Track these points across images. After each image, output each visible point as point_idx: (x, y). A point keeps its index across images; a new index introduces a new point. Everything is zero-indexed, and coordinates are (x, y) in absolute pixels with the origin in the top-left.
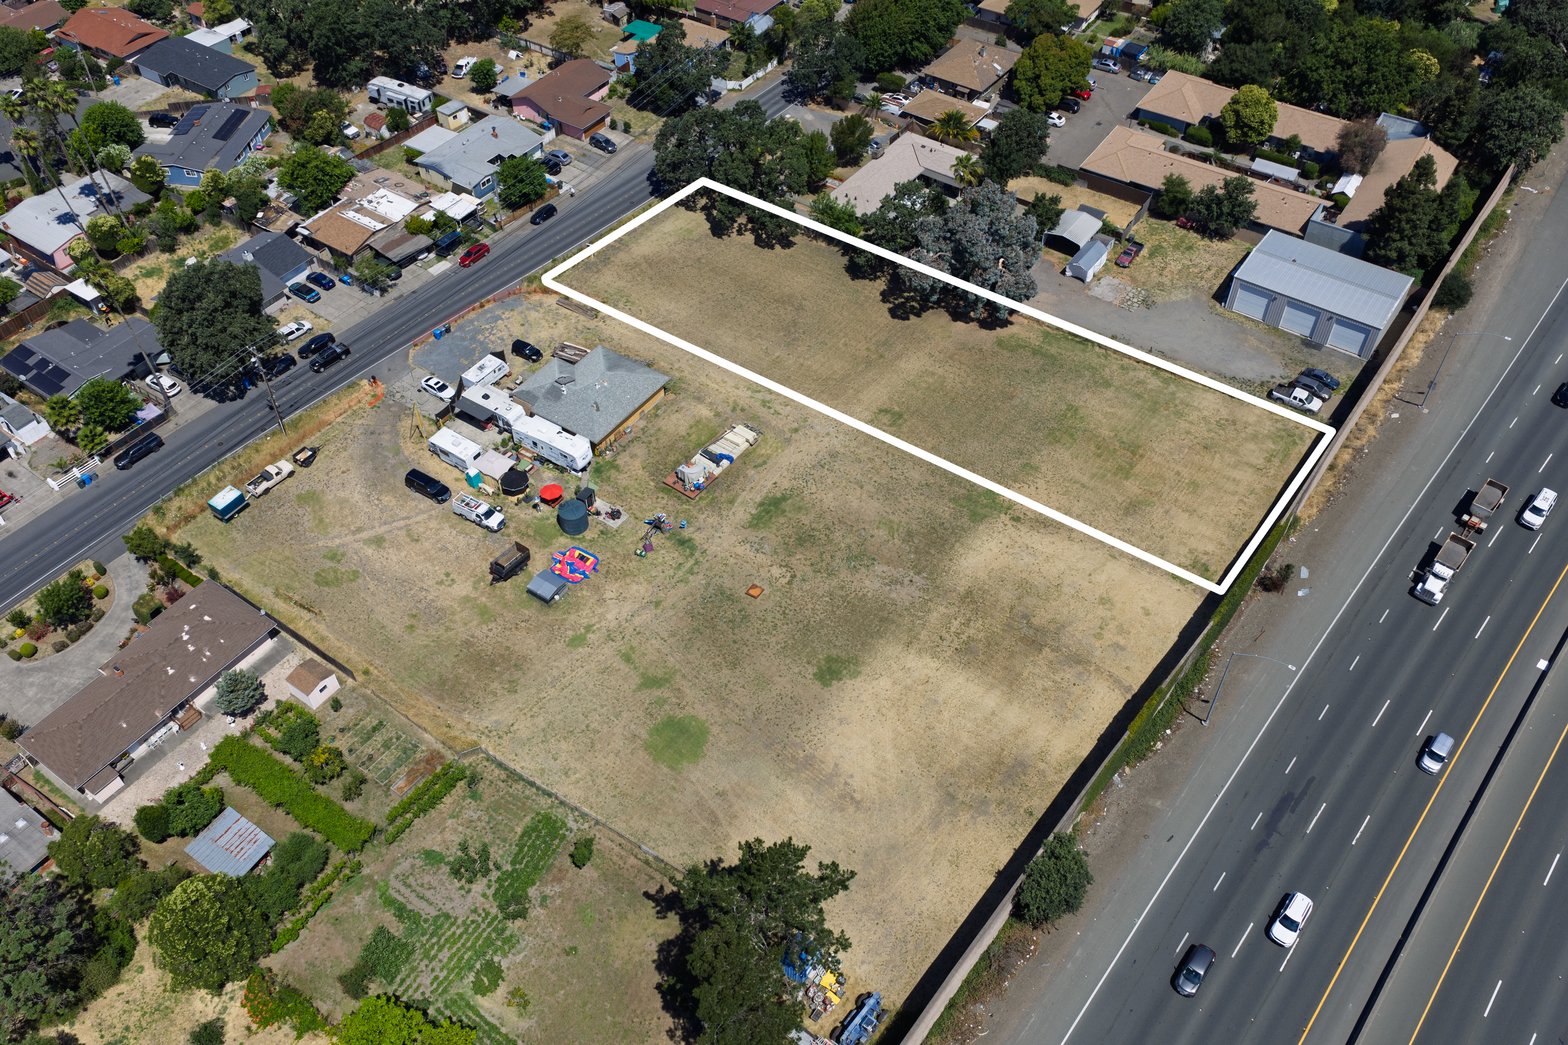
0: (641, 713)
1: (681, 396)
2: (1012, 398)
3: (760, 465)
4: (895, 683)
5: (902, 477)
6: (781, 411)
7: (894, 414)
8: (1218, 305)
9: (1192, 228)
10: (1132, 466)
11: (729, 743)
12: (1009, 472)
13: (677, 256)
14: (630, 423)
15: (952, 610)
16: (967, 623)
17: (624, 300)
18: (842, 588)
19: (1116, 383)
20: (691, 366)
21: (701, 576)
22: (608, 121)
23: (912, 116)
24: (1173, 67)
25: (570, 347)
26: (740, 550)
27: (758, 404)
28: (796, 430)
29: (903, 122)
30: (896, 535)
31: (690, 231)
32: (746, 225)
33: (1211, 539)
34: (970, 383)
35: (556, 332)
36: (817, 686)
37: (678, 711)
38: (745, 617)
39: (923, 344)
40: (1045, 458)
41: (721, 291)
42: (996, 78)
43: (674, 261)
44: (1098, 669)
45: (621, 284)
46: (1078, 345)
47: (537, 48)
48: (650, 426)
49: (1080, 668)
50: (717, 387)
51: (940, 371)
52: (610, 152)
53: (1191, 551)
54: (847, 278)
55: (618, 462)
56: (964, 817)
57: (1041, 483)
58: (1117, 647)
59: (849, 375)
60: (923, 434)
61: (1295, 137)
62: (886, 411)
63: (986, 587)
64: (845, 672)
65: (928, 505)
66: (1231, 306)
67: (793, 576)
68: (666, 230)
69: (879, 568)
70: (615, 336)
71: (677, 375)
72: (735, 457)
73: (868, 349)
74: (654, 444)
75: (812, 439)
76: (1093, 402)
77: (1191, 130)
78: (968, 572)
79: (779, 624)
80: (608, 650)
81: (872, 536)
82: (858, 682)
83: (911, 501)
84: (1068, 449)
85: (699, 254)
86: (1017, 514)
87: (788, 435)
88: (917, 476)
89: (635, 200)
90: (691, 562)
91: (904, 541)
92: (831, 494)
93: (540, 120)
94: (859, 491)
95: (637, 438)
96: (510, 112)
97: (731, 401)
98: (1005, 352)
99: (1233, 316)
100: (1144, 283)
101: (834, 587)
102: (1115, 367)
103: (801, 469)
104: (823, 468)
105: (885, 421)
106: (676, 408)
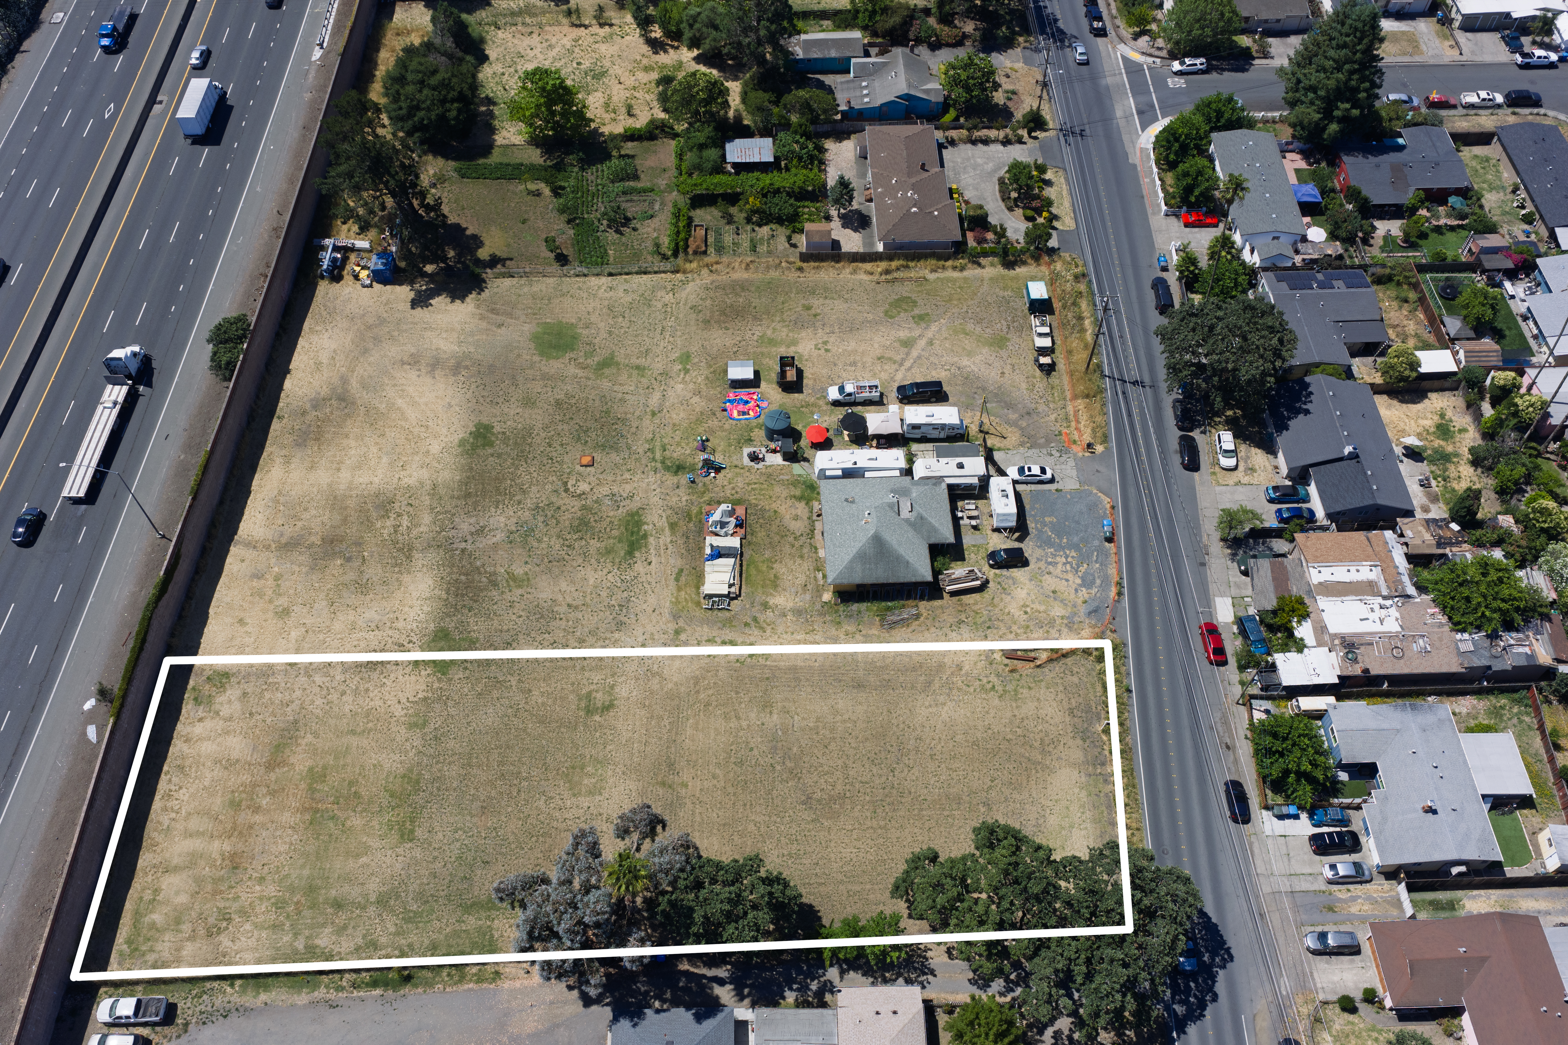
0: (596, 341)
3: (678, 573)
4: (428, 452)
5: (539, 638)
7: (596, 711)
10: (312, 790)
11: (519, 356)
12: (437, 707)
15: (415, 532)
16: (396, 528)
18: (519, 503)
19: (372, 910)
21: (641, 451)
26: (628, 488)
30: (506, 576)
33: (200, 739)
36: (485, 420)
37: (572, 355)
38: (579, 439)
40: (408, 745)
44: (267, 547)
49: (284, 540)
51: (585, 802)
53: (217, 713)
55: (803, 504)
56: (325, 391)
57: (398, 712)
58: (258, 576)
60: (550, 702)
62: (606, 709)
63: (397, 569)
64: (471, 440)
65: (496, 622)
67: (567, 490)
69: (500, 536)
72: (706, 563)
76: (388, 862)
78: (419, 575)
79: (548, 449)
80: (658, 366)
81: (526, 563)
82: (456, 438)
83: (514, 617)
84: (389, 773)
90: (658, 456)
91: (495, 574)
92: (591, 581)
94: (569, 600)
101: (526, 499)
103: (637, 591)
104: (620, 605)
105: (599, 695)
106: (809, 587)
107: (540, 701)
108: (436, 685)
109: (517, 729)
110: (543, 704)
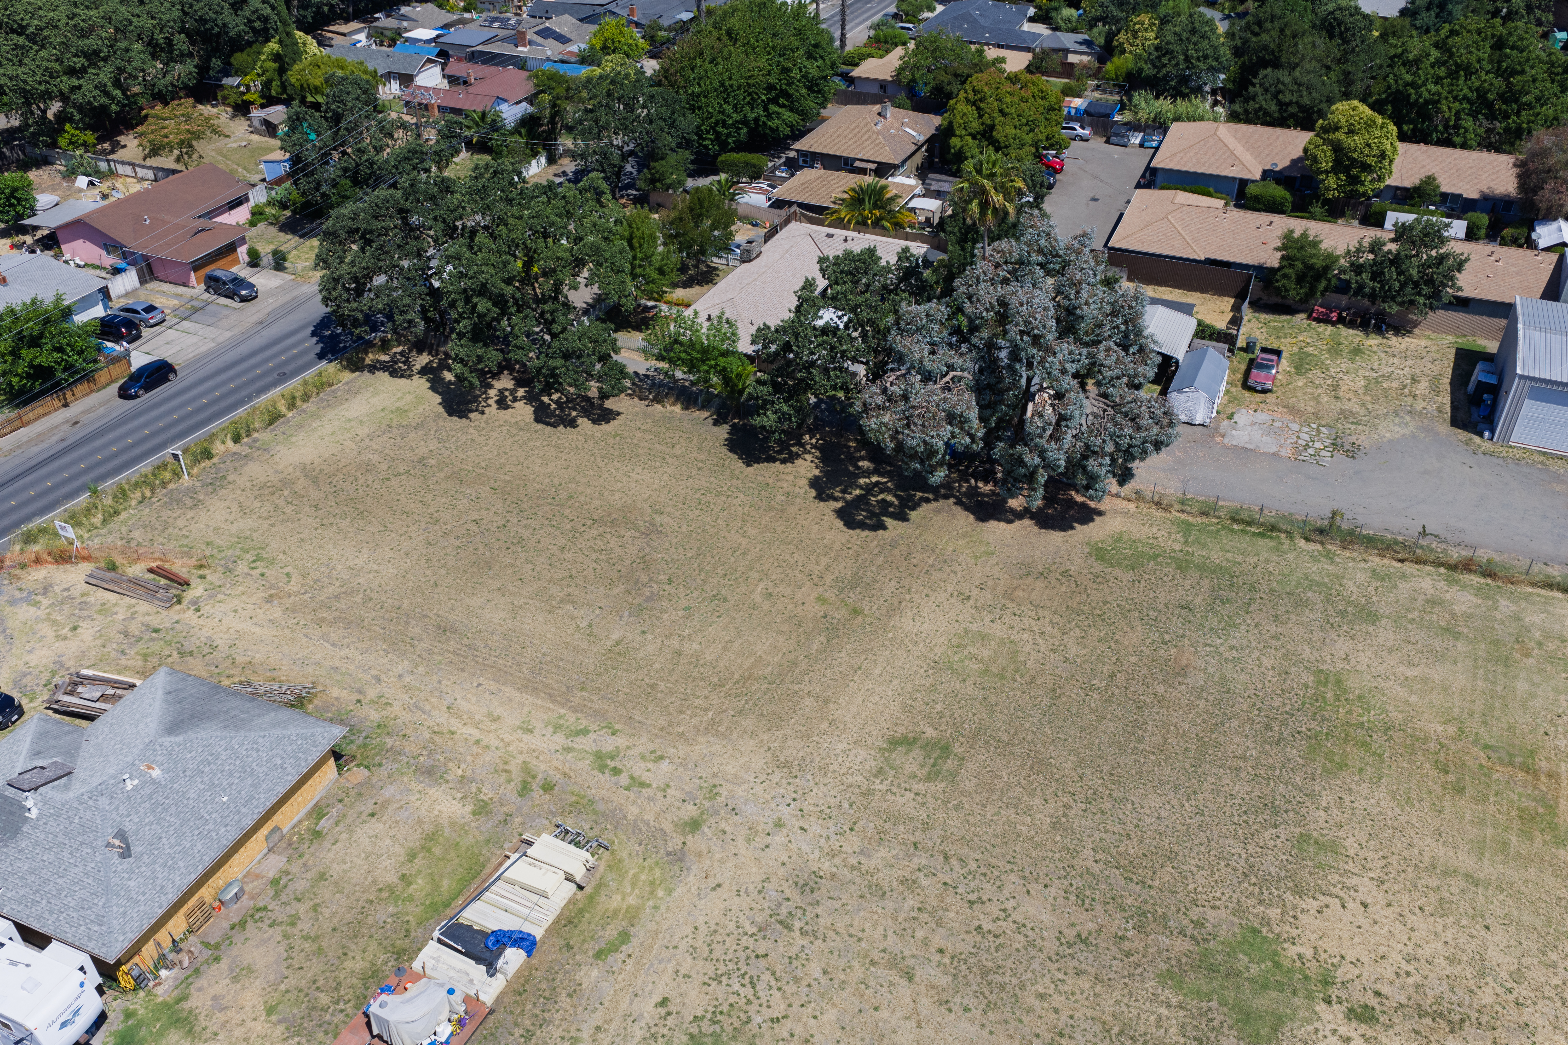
1: (384, 772)
2: (1182, 672)
3: (613, 948)
5: (1007, 926)
6: (647, 777)
7: (928, 746)
8: (1477, 439)
9: (1341, 320)
10: (1549, 808)
12: (1271, 869)
13: (375, 458)
14: (236, 868)
17: (250, 556)
20: (408, 688)
22: (242, 251)
23: (790, 204)
24: (1177, 119)
25: (93, 680)
27: (584, 765)
28: (694, 825)
29: (779, 215)
31: (401, 412)
32: (513, 392)
34: (1073, 650)
35: (72, 647)
39: (937, 576)
41: (474, 516)
42: (914, 148)
43: (369, 468)
45: (245, 524)
46: (1262, 542)
47: (128, 170)
48: (295, 868)
50: (475, 733)
51: (998, 630)
52: (244, 300)
54: (735, 463)
55: (193, 1002)
57: (1365, 888)
59: (794, 664)
60: (1017, 792)
61: (1430, 180)
62: (907, 742)
66: (1506, 438)
68: (351, 415)
70: (222, 642)
71: (373, 715)
72: (538, 933)
73: (821, 600)
74: (305, 926)
75: (741, 843)
76: (1362, 656)
77: (1252, 189)
83: (1058, 1000)
84: (1375, 781)
85: (422, 451)
86: (1358, 997)
87: (675, 842)
88: (1045, 916)
89: (287, 369)
92: (831, 1015)
93: (110, 260)
94: (905, 991)
95: (258, 913)
96: (58, 256)
97: (514, 766)
98: (1118, 572)
99: (1519, 454)
100: (1316, 416)
102: (1360, 577)
103: (730, 942)
104: (789, 928)
105: (913, 767)
106: (370, 807)
107: (1037, 801)
108: (1274, 913)
109: (1098, 769)
110: (1032, 794)
